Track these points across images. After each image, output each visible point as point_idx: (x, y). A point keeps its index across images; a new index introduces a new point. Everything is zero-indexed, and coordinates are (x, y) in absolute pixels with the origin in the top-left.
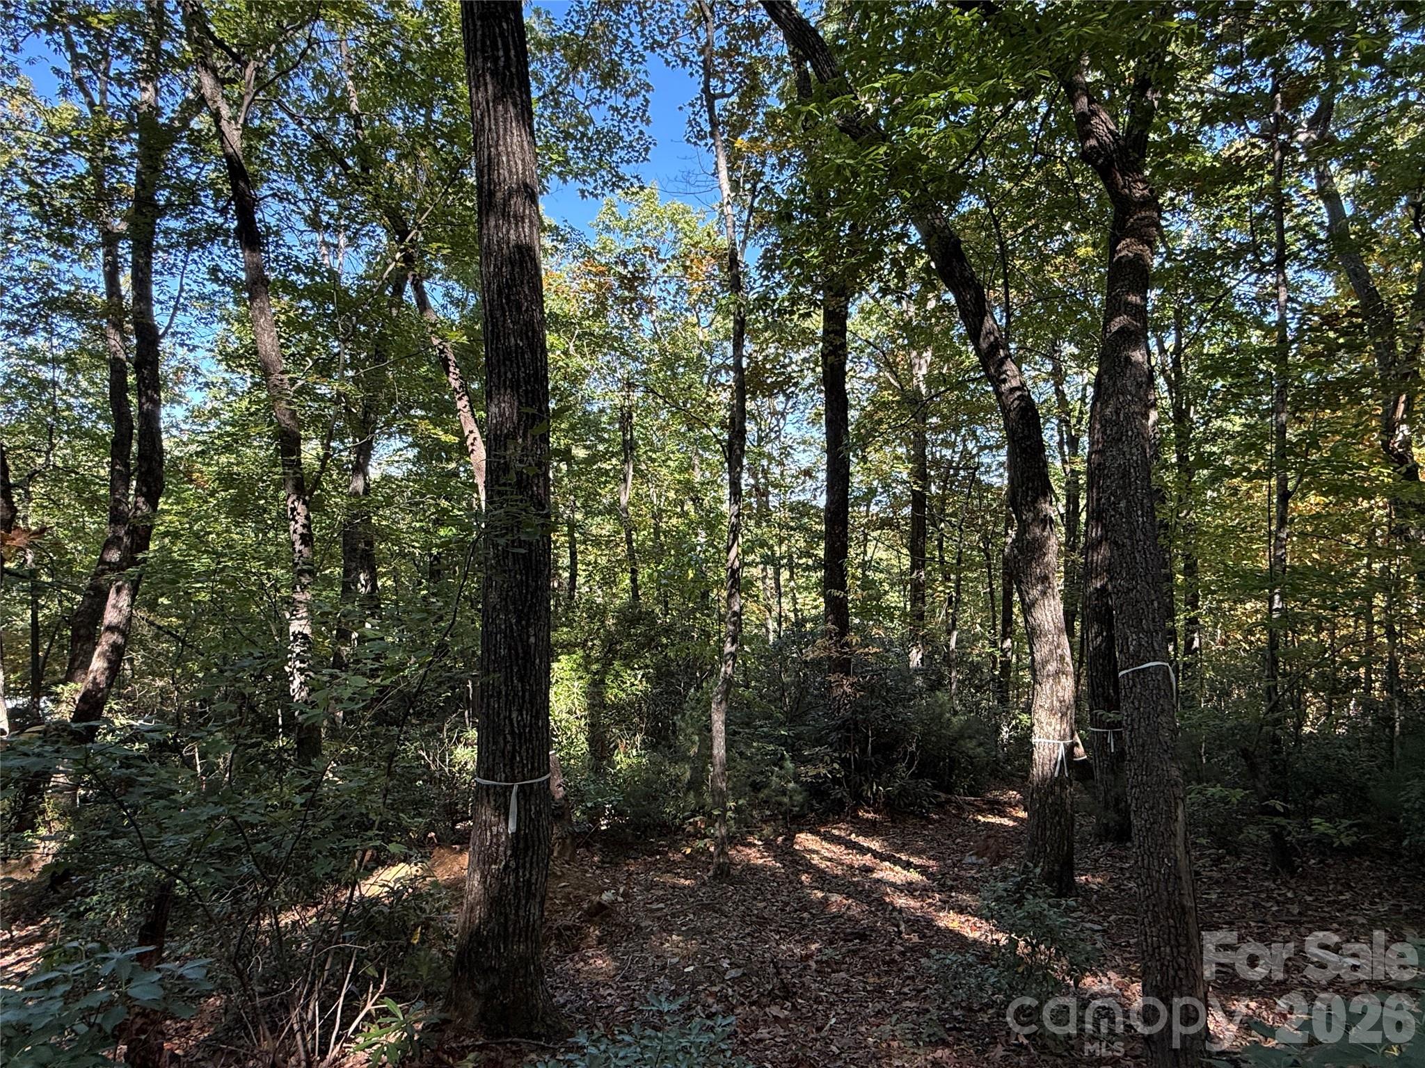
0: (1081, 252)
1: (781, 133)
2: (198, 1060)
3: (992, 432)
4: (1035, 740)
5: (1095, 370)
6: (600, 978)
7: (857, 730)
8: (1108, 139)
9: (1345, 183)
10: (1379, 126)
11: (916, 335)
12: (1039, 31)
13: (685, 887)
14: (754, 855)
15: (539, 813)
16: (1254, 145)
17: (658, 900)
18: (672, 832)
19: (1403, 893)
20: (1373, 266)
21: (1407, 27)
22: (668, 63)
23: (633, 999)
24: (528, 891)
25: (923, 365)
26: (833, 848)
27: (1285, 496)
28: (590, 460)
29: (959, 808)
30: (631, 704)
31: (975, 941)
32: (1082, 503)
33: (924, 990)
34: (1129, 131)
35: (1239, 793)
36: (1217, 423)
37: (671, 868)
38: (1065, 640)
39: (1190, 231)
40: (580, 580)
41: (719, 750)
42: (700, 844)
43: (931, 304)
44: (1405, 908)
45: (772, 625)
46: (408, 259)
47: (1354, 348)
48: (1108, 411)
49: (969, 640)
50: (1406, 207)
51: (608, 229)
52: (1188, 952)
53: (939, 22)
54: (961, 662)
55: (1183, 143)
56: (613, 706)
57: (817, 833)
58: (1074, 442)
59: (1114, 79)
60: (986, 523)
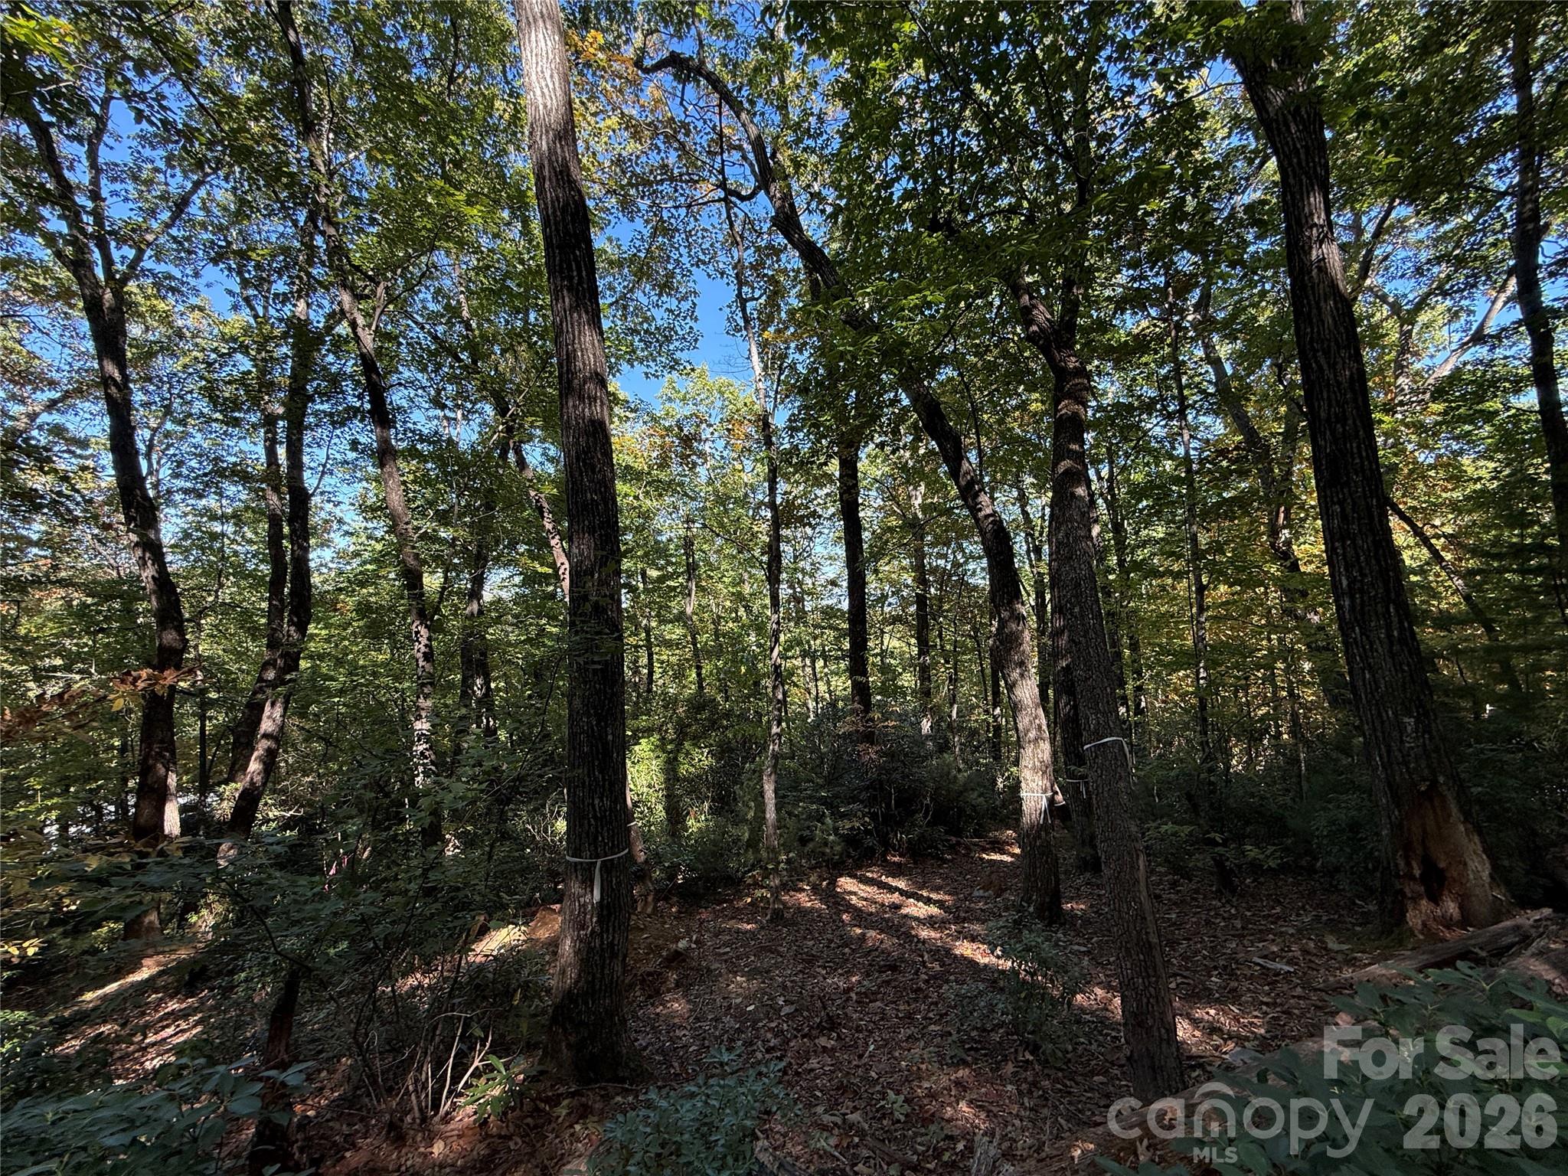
0: (1034, 407)
1: (799, 326)
2: (328, 1121)
3: (974, 547)
4: (1023, 794)
5: (1050, 494)
6: (676, 1020)
7: (882, 789)
8: (1046, 325)
9: (1224, 350)
10: (1245, 308)
11: (910, 475)
12: (988, 247)
13: (747, 931)
14: (805, 899)
15: (619, 884)
16: (1155, 326)
17: (725, 945)
18: (735, 883)
19: (1320, 905)
20: (1251, 410)
21: (1260, 237)
22: (709, 276)
23: (704, 1039)
24: (612, 952)
25: (918, 497)
26: (868, 889)
27: (1201, 589)
28: (661, 579)
29: (967, 848)
30: (699, 777)
31: (986, 965)
32: (1048, 597)
33: (946, 1014)
34: (1062, 317)
35: (1187, 829)
36: (1144, 533)
37: (737, 914)
38: (1041, 712)
39: (1113, 388)
40: (656, 676)
41: (771, 814)
42: (758, 893)
43: (922, 451)
44: (1324, 918)
45: (811, 704)
46: (509, 430)
47: (1243, 474)
48: (1060, 536)
49: (967, 710)
50: (1270, 366)
51: (670, 399)
52: (1157, 982)
53: (913, 243)
54: (961, 729)
55: (1103, 326)
56: (685, 779)
57: (853, 876)
58: (1038, 550)
59: (1048, 281)
60: (974, 617)
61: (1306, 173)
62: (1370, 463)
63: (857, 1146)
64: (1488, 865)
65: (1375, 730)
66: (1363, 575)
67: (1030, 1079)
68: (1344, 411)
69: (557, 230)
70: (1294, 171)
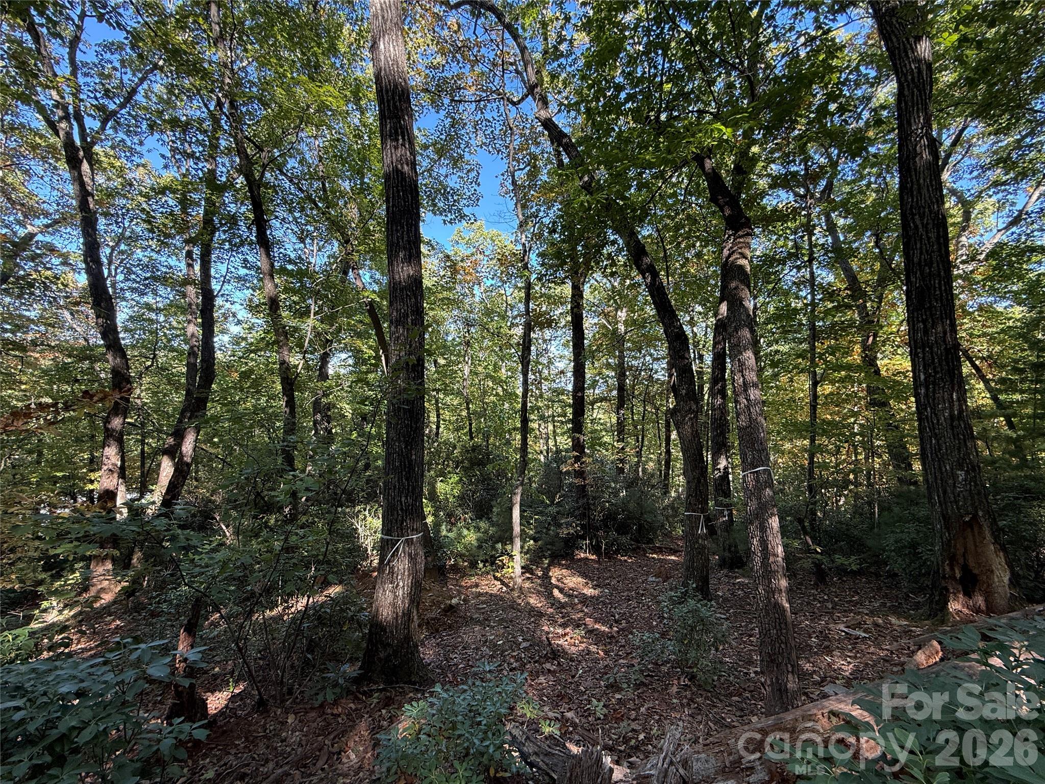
13: (497, 596)
15: (416, 555)
19: (886, 596)
23: (469, 660)
27: (816, 383)
29: (645, 551)
30: (469, 495)
40: (442, 429)
42: (505, 572)
56: (459, 496)
60: (656, 400)
61: (917, 87)
62: (947, 295)
63: (571, 733)
64: (1008, 573)
65: (936, 478)
66: (936, 372)
67: (689, 696)
68: (931, 257)
69: (389, 106)
70: (908, 86)
